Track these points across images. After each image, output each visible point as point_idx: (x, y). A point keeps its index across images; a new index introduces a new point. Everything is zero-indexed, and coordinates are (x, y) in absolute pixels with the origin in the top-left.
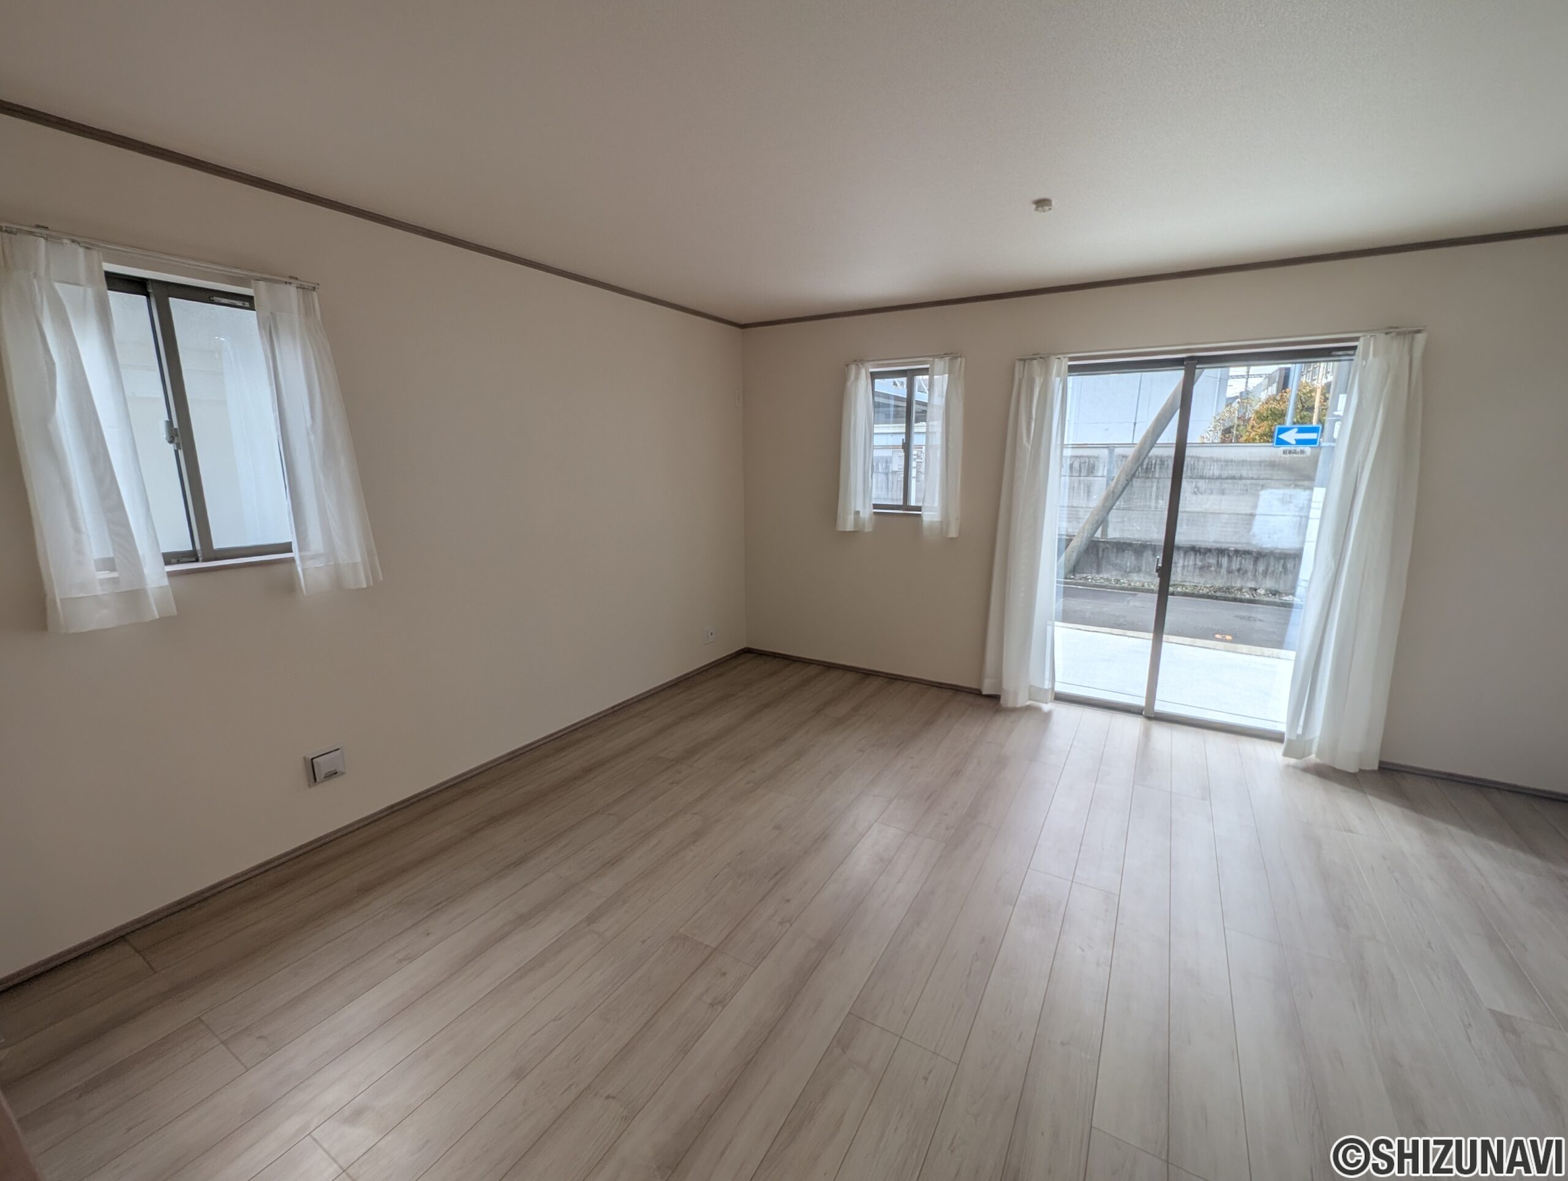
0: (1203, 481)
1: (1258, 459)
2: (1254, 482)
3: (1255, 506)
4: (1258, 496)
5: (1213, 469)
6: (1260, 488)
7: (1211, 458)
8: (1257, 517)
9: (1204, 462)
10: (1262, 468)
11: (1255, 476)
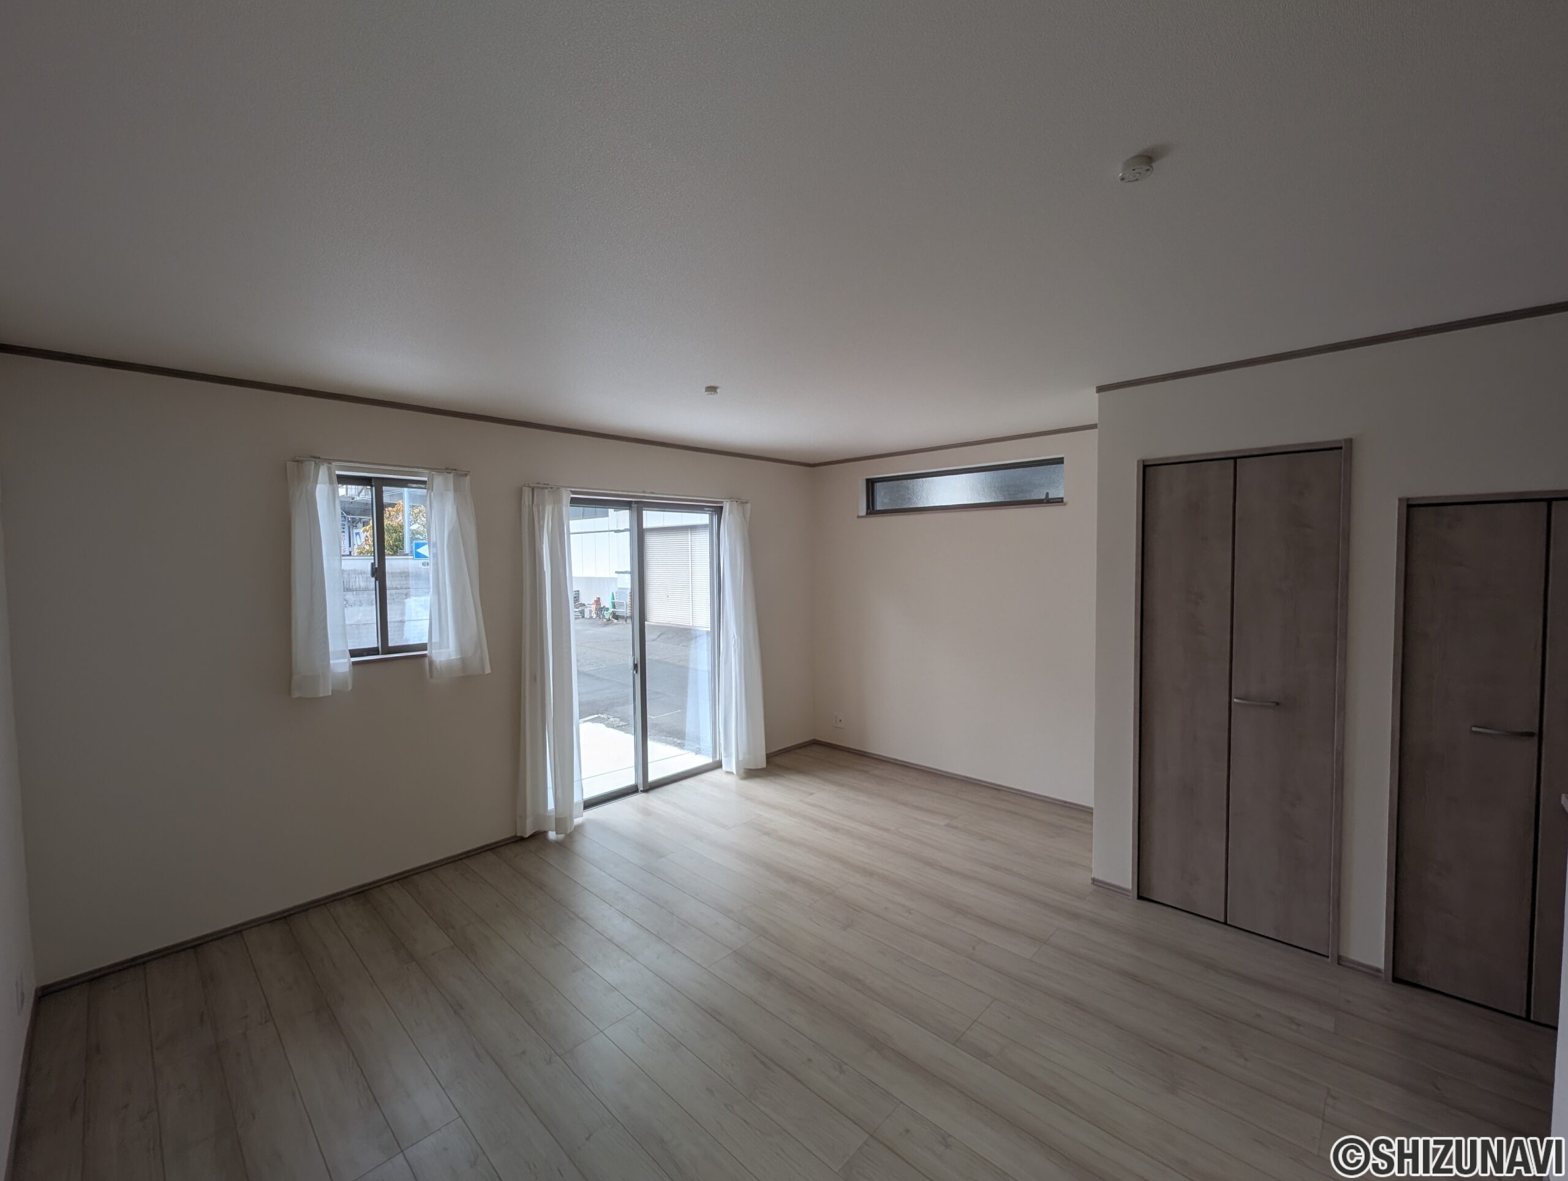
0: (351, 593)
1: (399, 571)
2: (398, 591)
3: (403, 614)
4: (404, 604)
5: (359, 581)
6: (404, 597)
7: (355, 570)
8: (406, 622)
9: (349, 574)
10: (404, 578)
11: (399, 586)
